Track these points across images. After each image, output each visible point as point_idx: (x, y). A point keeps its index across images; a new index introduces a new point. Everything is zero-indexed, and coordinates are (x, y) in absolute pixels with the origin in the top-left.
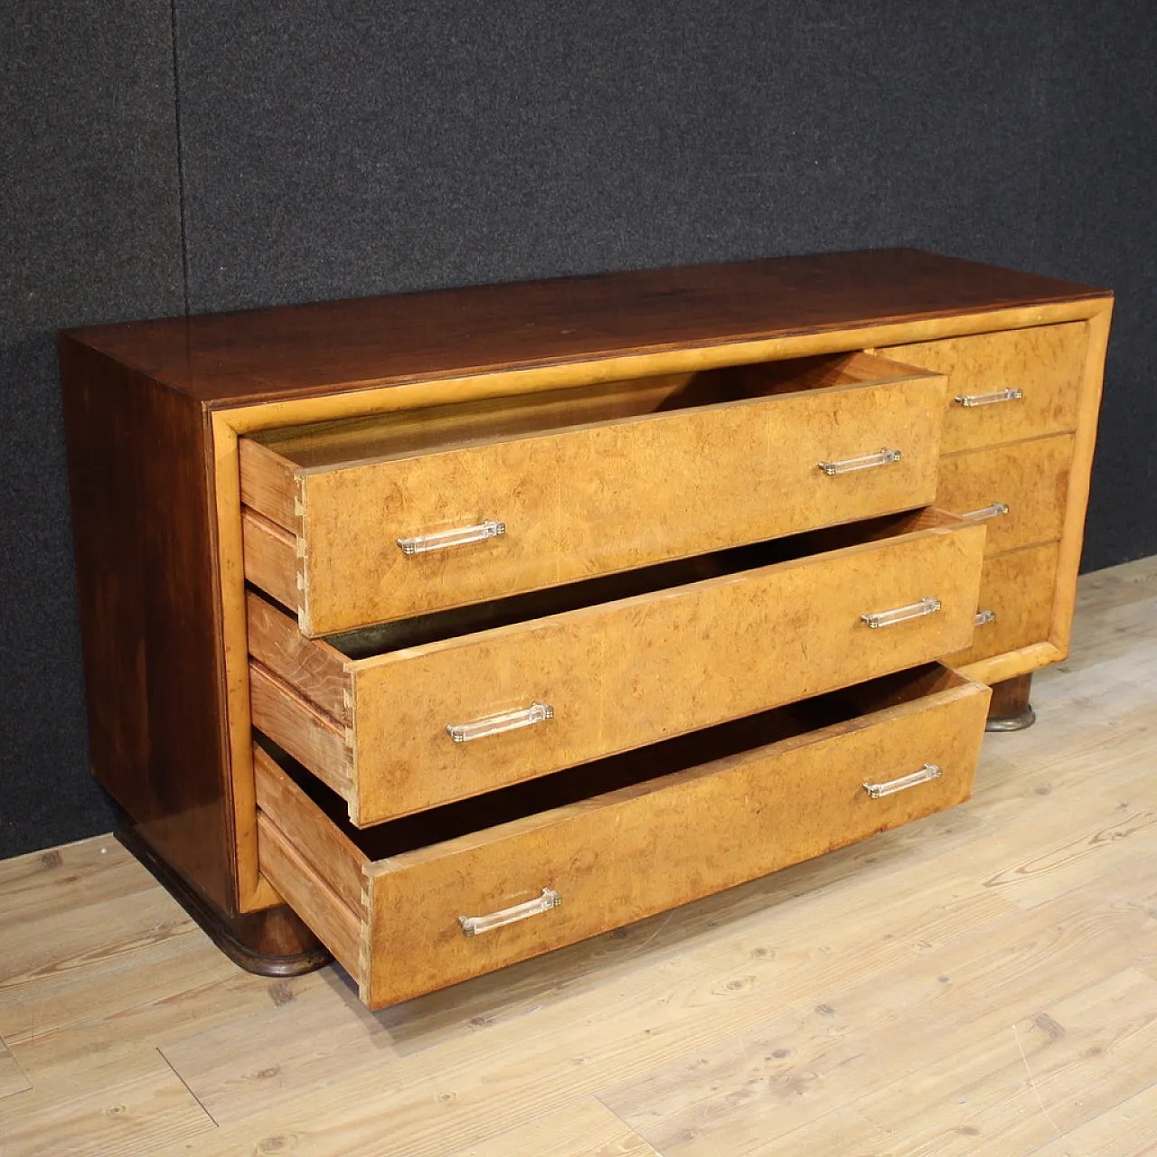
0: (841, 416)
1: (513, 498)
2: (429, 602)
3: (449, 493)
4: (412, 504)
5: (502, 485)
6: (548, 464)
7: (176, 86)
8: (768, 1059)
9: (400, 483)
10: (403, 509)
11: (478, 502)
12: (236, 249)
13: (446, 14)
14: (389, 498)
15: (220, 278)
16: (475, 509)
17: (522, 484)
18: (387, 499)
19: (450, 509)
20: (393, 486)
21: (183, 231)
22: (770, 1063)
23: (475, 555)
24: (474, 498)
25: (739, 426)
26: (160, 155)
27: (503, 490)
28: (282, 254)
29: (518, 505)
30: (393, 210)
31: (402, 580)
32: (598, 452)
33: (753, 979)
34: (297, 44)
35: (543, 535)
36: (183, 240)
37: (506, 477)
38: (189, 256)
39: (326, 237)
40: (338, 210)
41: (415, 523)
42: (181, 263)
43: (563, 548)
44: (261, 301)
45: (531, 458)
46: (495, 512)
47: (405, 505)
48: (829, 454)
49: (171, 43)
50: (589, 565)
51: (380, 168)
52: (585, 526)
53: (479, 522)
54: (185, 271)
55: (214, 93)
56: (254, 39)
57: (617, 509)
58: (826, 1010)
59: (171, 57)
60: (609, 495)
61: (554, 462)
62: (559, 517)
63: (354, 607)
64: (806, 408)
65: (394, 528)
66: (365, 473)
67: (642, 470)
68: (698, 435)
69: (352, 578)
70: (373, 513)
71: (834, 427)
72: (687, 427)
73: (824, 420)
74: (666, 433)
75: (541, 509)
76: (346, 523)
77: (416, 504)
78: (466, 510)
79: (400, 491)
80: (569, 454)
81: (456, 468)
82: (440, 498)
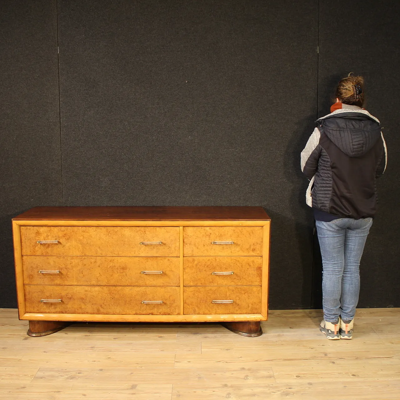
0: (147, 233)
1: (63, 237)
2: (46, 254)
3: (49, 234)
5: (61, 234)
6: (70, 232)
9: (39, 230)
14: (37, 233)
16: (55, 238)
17: (65, 235)
19: (49, 237)
20: (37, 231)
23: (55, 246)
24: (54, 236)
25: (118, 231)
27: (60, 235)
29: (64, 239)
31: (40, 248)
32: (82, 231)
35: (70, 245)
41: (42, 238)
43: (75, 249)
45: (66, 230)
47: (40, 234)
50: (82, 253)
52: (80, 245)
53: (56, 240)
57: (88, 243)
60: (85, 240)
61: (72, 232)
62: (74, 243)
63: (30, 252)
64: (136, 229)
65: (38, 238)
66: (32, 228)
67: (93, 236)
68: (107, 231)
69: (30, 246)
70: (33, 235)
71: (145, 234)
72: (104, 229)
73: (142, 232)
74: (99, 230)
75: (69, 240)
76: (28, 236)
77: (43, 235)
78: (53, 238)
79: (39, 232)
80: (75, 231)
81: (50, 230)
82: (47, 234)
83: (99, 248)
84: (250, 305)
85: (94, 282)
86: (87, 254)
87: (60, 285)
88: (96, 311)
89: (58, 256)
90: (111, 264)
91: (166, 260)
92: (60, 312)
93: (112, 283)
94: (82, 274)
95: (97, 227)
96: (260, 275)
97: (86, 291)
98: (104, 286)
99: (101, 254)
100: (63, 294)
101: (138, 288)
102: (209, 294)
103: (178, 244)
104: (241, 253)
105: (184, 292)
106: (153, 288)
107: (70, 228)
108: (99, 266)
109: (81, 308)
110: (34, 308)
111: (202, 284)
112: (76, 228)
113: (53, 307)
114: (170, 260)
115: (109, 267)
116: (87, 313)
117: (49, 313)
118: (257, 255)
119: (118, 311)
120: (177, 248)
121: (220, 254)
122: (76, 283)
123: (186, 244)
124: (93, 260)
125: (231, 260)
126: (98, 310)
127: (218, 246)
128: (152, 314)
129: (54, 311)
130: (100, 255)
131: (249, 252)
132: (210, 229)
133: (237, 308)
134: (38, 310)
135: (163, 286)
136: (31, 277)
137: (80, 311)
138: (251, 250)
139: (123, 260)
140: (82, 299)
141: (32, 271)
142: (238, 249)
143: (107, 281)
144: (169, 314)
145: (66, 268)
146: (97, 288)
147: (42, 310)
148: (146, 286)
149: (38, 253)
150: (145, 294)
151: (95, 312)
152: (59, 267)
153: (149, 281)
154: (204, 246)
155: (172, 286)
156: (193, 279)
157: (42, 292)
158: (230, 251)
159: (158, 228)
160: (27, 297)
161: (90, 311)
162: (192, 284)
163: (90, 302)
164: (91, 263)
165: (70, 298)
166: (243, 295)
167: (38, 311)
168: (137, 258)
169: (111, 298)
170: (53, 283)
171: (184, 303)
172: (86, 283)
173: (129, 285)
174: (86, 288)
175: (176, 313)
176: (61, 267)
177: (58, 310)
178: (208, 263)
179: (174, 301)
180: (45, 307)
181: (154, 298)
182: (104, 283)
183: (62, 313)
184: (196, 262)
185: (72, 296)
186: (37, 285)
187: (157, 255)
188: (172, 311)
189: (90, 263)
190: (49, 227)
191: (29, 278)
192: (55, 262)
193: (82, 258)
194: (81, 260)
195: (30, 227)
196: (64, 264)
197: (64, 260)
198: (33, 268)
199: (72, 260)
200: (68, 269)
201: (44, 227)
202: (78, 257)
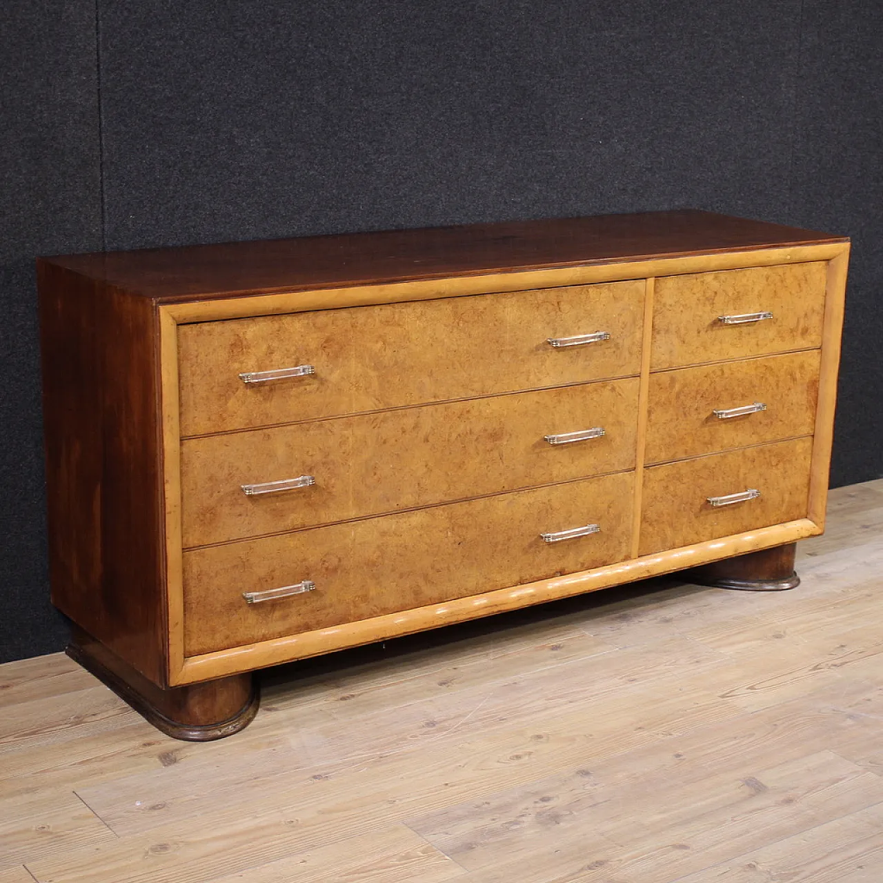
0: (564, 306)
1: (320, 352)
2: (262, 420)
3: (275, 344)
4: (249, 350)
5: (313, 340)
6: (345, 328)
7: (99, 79)
8: (536, 802)
9: (241, 335)
10: (243, 354)
11: (295, 352)
12: (142, 201)
13: (304, 26)
14: (233, 345)
15: (130, 223)
16: (293, 356)
17: (327, 341)
18: (232, 345)
19: (276, 356)
20: (237, 338)
21: (102, 187)
22: (538, 805)
23: (294, 389)
24: (293, 349)
25: (485, 309)
26: (86, 130)
27: (313, 345)
28: (177, 207)
29: (324, 356)
30: (263, 175)
31: (243, 403)
32: (382, 323)
33: (530, 753)
34: (190, 48)
35: (343, 378)
36: (102, 195)
37: (316, 336)
38: (106, 207)
39: (211, 195)
40: (221, 174)
41: (251, 362)
42: (100, 211)
43: (358, 389)
44: (161, 242)
45: (333, 323)
46: (308, 360)
47: (245, 350)
48: (555, 333)
49: (95, 46)
50: (377, 402)
51: (253, 143)
52: (373, 374)
53: (296, 365)
54: (103, 217)
55: (128, 84)
56: (158, 44)
57: (396, 363)
58: (585, 773)
59: (96, 57)
60: (389, 352)
61: (349, 327)
62: (354, 366)
63: (209, 419)
64: (536, 299)
65: (236, 365)
66: (217, 327)
67: (414, 337)
68: (456, 313)
69: (208, 398)
70: (223, 355)
71: (559, 313)
72: (446, 307)
73: (550, 307)
74: (431, 311)
75: (341, 360)
76: (204, 361)
77: (253, 350)
78: (288, 357)
79: (241, 341)
80: (360, 322)
81: (280, 327)
82: (269, 347)
83: (431, 374)
84: (787, 496)
85: (408, 499)
86: (394, 402)
87: (304, 528)
88: (410, 598)
89: (302, 423)
90: (462, 427)
91: (606, 392)
92: (299, 626)
93: (461, 489)
94: (375, 474)
95: (428, 303)
96: (815, 404)
97: (383, 534)
98: (436, 506)
99: (435, 397)
100: (313, 557)
101: (531, 494)
102: (701, 480)
103: (638, 335)
104: (779, 346)
105: (644, 485)
106: (567, 486)
107: (344, 314)
108: (426, 440)
109: (365, 598)
110: (213, 631)
111: (686, 452)
112: (361, 315)
113: (277, 614)
114: (617, 389)
115: (454, 436)
116: (385, 611)
117: (265, 638)
118: (810, 345)
119: (471, 584)
120: (635, 349)
121: (734, 353)
122: (353, 514)
123: (658, 333)
124: (409, 422)
125: (756, 368)
126: (417, 593)
127: (730, 330)
128: (562, 573)
129: (279, 626)
130: (432, 400)
131: (794, 340)
132: (716, 278)
133: (758, 511)
134: (227, 637)
135: (593, 476)
136: (209, 516)
137: (364, 608)
138: (800, 331)
139: (495, 405)
140: (371, 564)
141: (211, 495)
142: (772, 333)
143: (445, 487)
144: (604, 564)
146: (417, 518)
147: (242, 634)
148: (552, 483)
149: (237, 423)
150: (547, 510)
151: (407, 602)
152: (303, 463)
153: (559, 465)
154: (699, 332)
155: (617, 472)
156: (668, 440)
157: (244, 565)
158: (754, 341)
159: (592, 291)
160: (193, 596)
161: (391, 602)
162: (663, 456)
163: (393, 570)
164: (404, 432)
165: (335, 570)
166: (774, 468)
167: (226, 643)
168: (534, 397)
169: (455, 542)
170: (282, 525)
171: (644, 519)
172: (383, 508)
173: (506, 488)
174: (384, 523)
175: (622, 557)
176: (309, 461)
177: (294, 620)
178: (706, 386)
179: (618, 517)
180: (252, 617)
181: (570, 519)
182: (438, 497)
183: (308, 628)
184: (677, 387)
185: (340, 560)
186: (229, 542)
187: (586, 378)
188: (611, 552)
189: (401, 432)
190: (276, 318)
191: (202, 521)
192: (290, 446)
193: (377, 418)
194: (375, 424)
195: (213, 325)
196: (320, 449)
197: (320, 434)
198: (216, 480)
199: (346, 432)
200: (331, 466)
201: (258, 319)
202: (366, 418)
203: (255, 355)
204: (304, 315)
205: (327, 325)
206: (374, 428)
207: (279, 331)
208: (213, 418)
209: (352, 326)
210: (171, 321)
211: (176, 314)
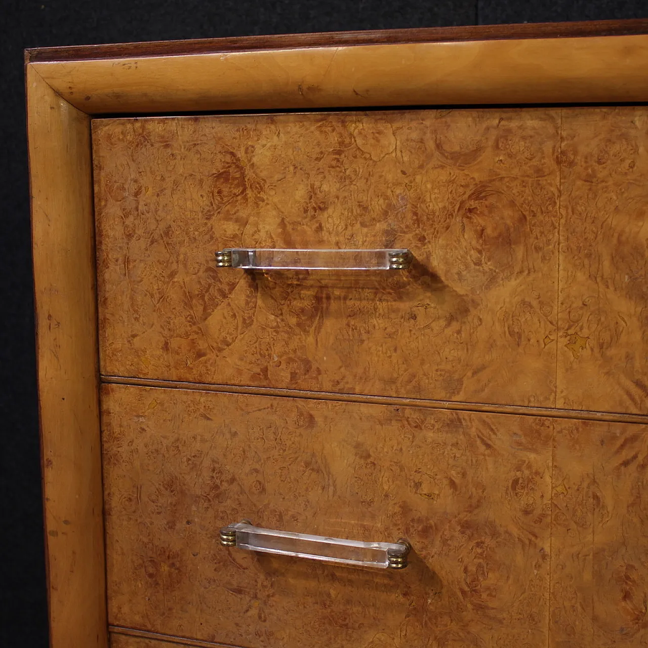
2: (294, 374)
3: (330, 186)
4: (262, 195)
6: (535, 162)
9: (241, 154)
10: (246, 199)
14: (223, 176)
16: (381, 226)
17: (478, 195)
18: (219, 176)
19: (333, 219)
20: (228, 158)
24: (378, 205)
27: (436, 202)
29: (469, 236)
35: (527, 304)
37: (443, 176)
41: (269, 224)
43: (573, 341)
45: (497, 147)
47: (249, 191)
50: (636, 391)
52: (626, 307)
61: (549, 163)
62: (563, 277)
63: (166, 347)
65: (231, 228)
69: (163, 298)
75: (520, 252)
76: (152, 207)
77: (273, 197)
78: (363, 225)
79: (240, 168)
80: (583, 149)
81: (341, 143)
82: (312, 192)
94: (627, 596)
107: (530, 121)
112: (587, 133)
141: (171, 525)
145: (466, 526)
152: (405, 509)
176: (421, 507)
190: (333, 117)
191: (151, 576)
192: (369, 456)
193: (634, 438)
194: (626, 454)
195: (174, 124)
196: (452, 484)
197: (455, 445)
198: (182, 492)
199: (532, 456)
200: (488, 541)
201: (281, 117)
202: (599, 431)
203: (276, 208)
204: (408, 115)
205: (478, 150)
206: (626, 464)
207: (339, 153)
208: (174, 343)
209: (558, 162)
210: (49, 98)
211: (61, 84)
